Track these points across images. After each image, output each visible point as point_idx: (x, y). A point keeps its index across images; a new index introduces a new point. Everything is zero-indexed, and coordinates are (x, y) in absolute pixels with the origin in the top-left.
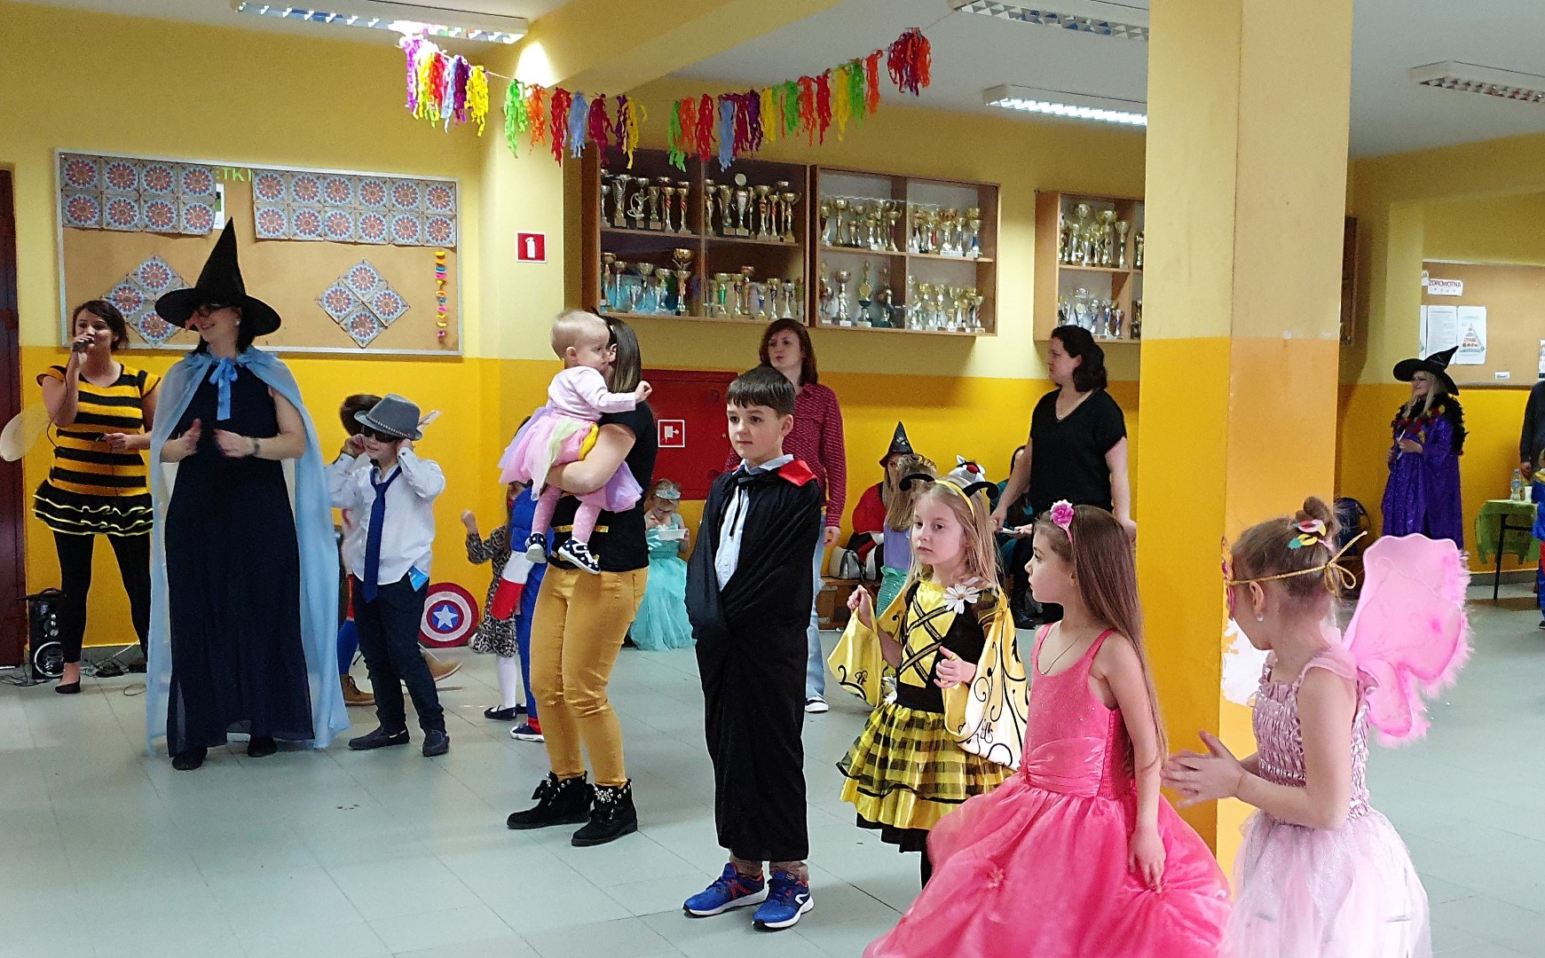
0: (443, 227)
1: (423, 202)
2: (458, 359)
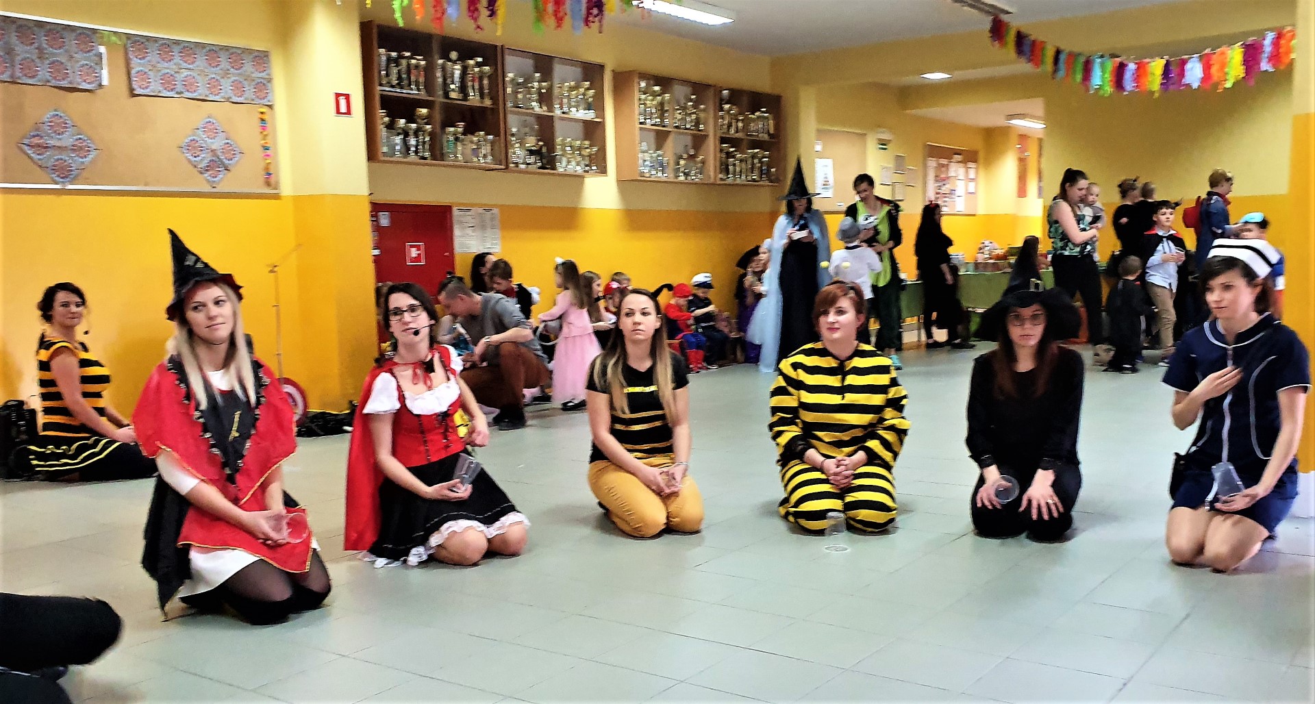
0: (263, 86)
1: (248, 67)
2: (277, 197)
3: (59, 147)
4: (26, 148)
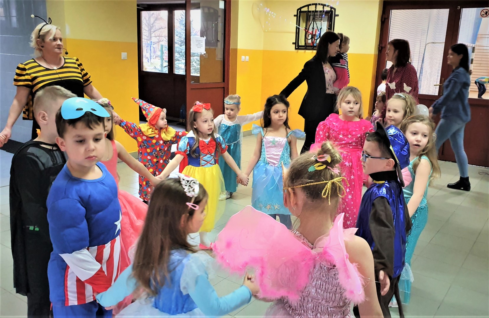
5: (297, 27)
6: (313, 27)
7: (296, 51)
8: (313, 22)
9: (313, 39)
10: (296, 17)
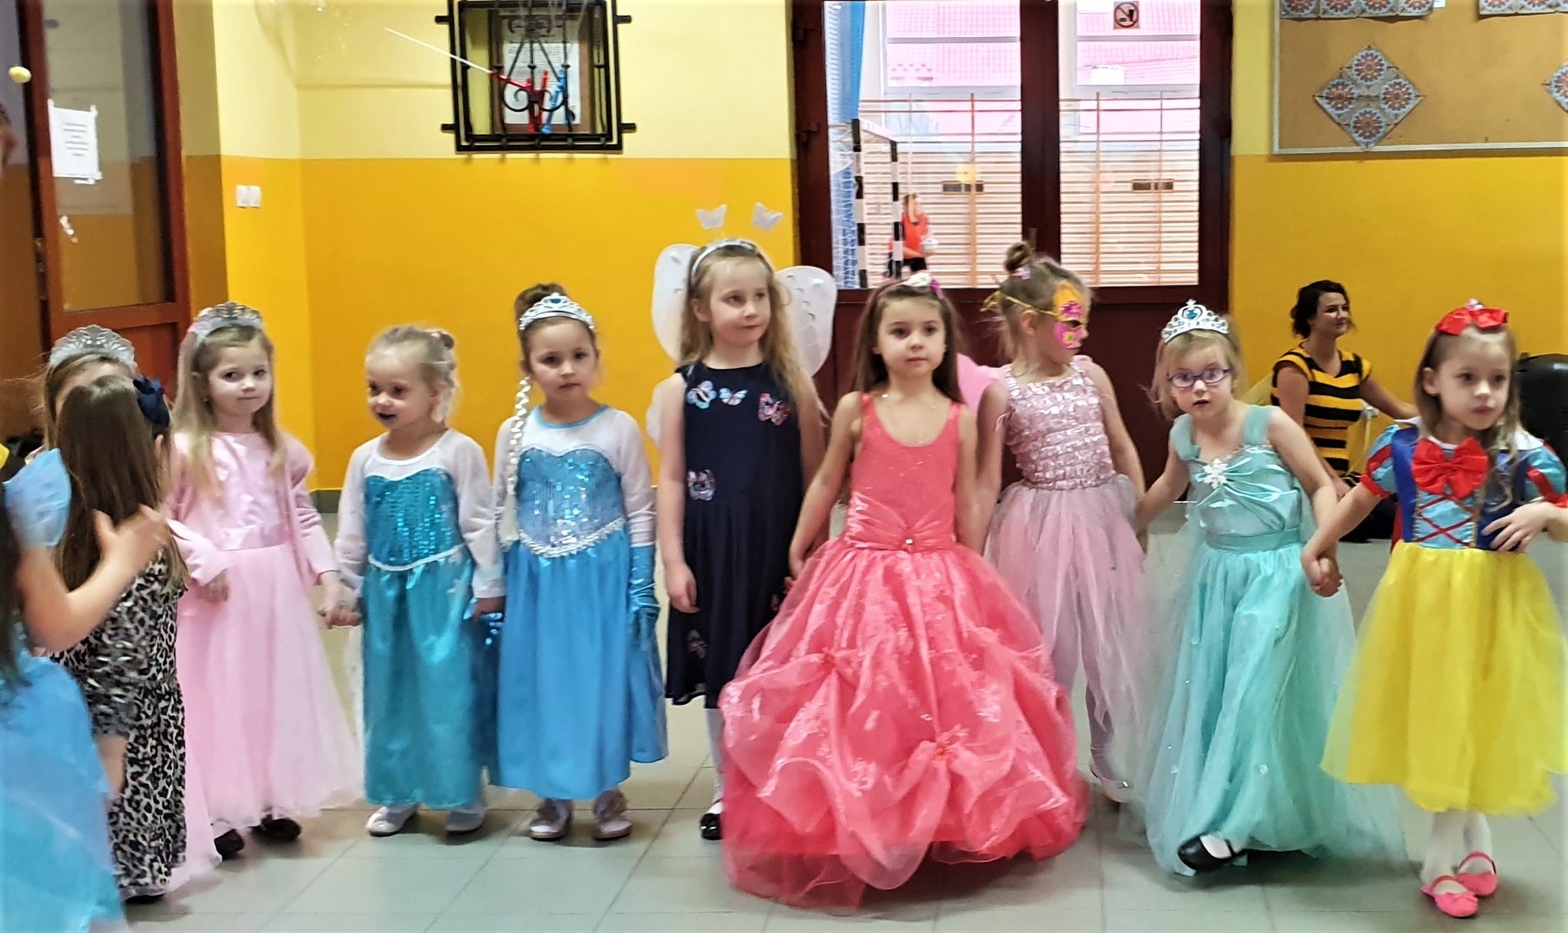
3: (1368, 97)
4: (1323, 102)
5: (453, 61)
6: (532, 62)
7: (463, 156)
8: (527, 45)
9: (536, 107)
10: (445, 27)
